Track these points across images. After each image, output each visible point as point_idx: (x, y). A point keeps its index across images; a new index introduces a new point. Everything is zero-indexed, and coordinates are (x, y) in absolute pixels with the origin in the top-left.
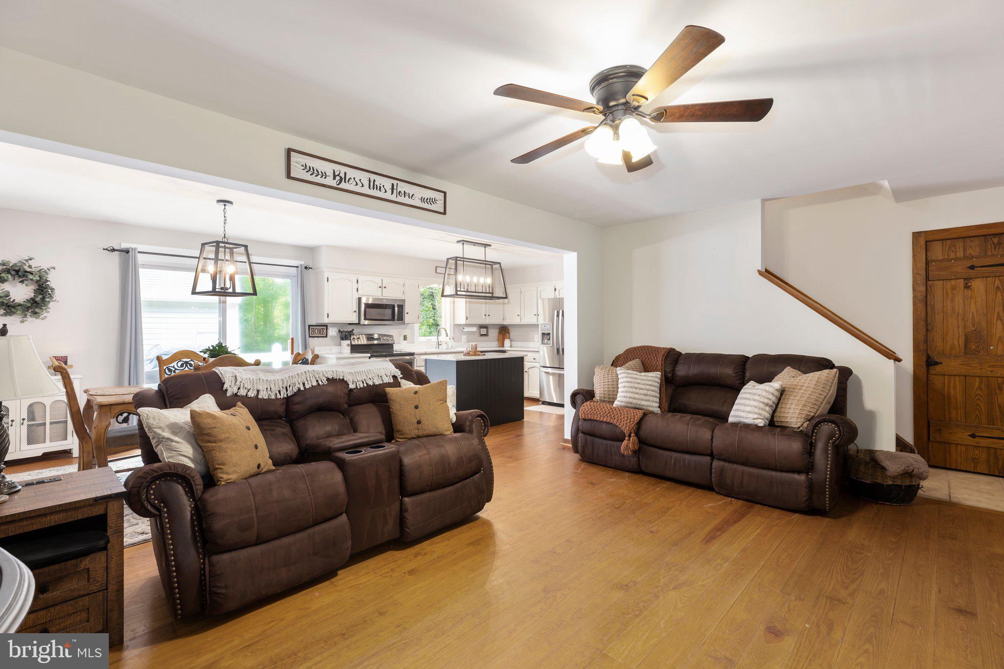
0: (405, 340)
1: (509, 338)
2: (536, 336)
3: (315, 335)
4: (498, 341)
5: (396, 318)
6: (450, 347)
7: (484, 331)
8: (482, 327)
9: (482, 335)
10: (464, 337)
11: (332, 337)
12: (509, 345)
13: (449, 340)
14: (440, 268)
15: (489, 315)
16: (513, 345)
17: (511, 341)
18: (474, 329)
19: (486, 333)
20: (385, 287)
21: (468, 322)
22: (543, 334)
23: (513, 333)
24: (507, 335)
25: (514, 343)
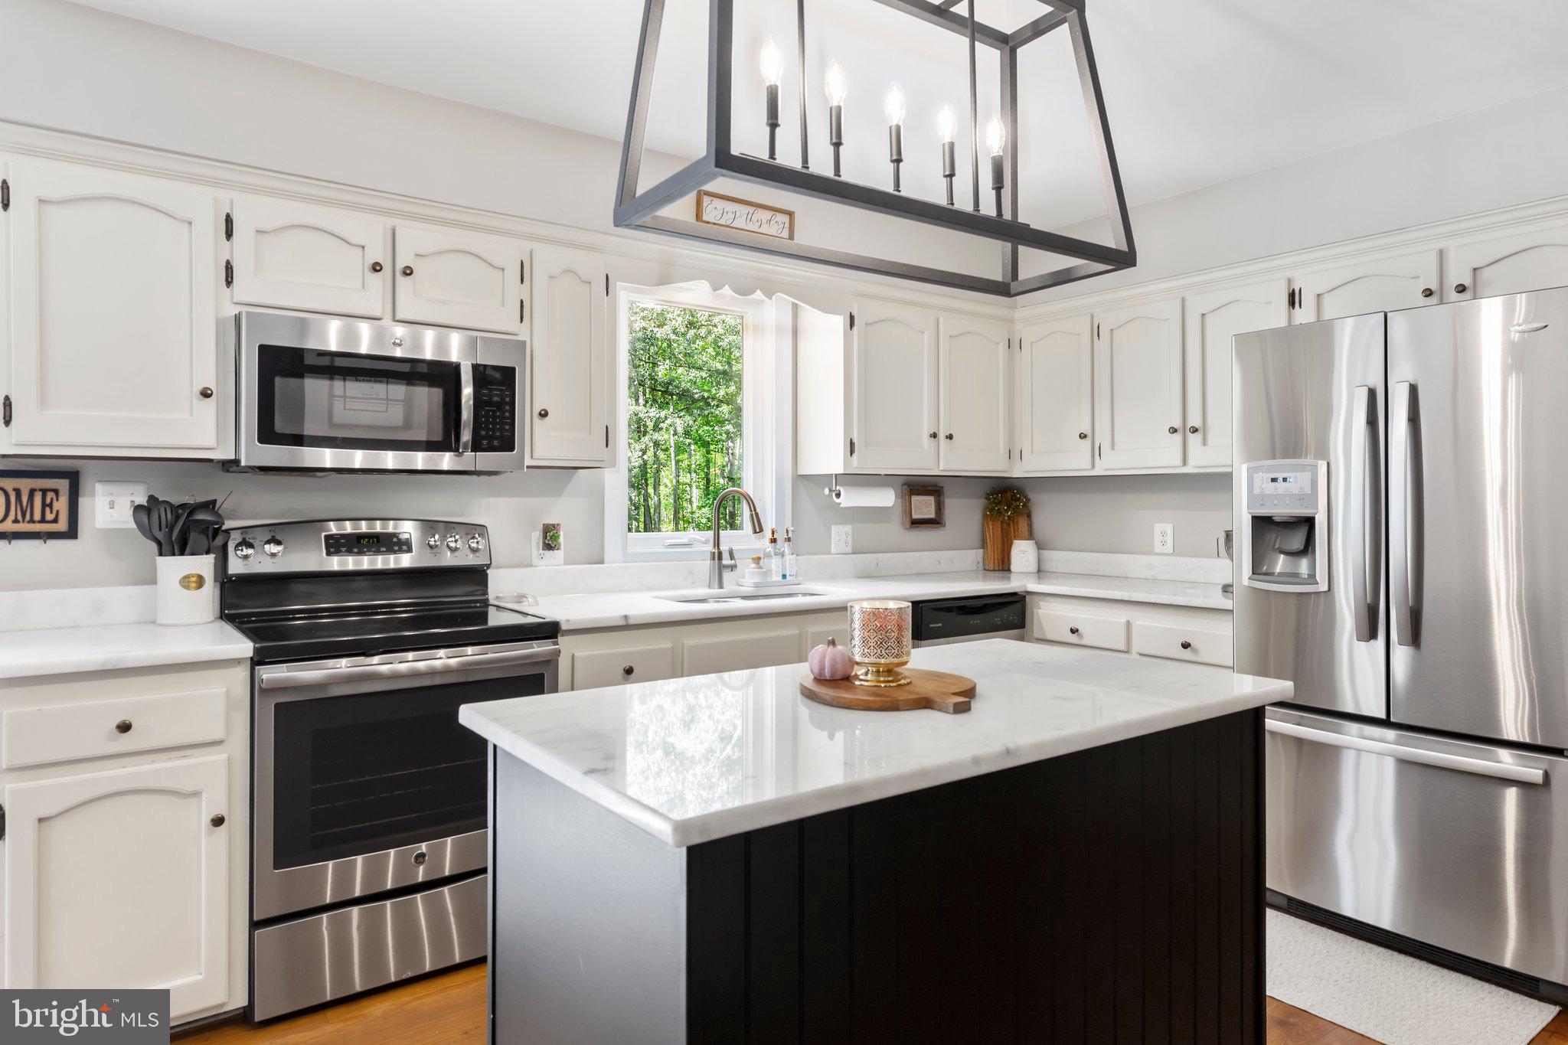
0: (548, 547)
1: (1030, 536)
2: (1158, 528)
4: (983, 545)
5: (466, 436)
6: (776, 577)
7: (924, 507)
8: (915, 486)
9: (917, 523)
10: (840, 535)
11: (112, 535)
12: (1032, 567)
13: (769, 547)
14: (717, 203)
15: (950, 437)
16: (1047, 566)
17: (1040, 547)
18: (886, 498)
19: (932, 516)
20: (408, 272)
21: (856, 465)
22: (1262, 524)
23: (1046, 513)
24: (1022, 523)
25: (1055, 558)
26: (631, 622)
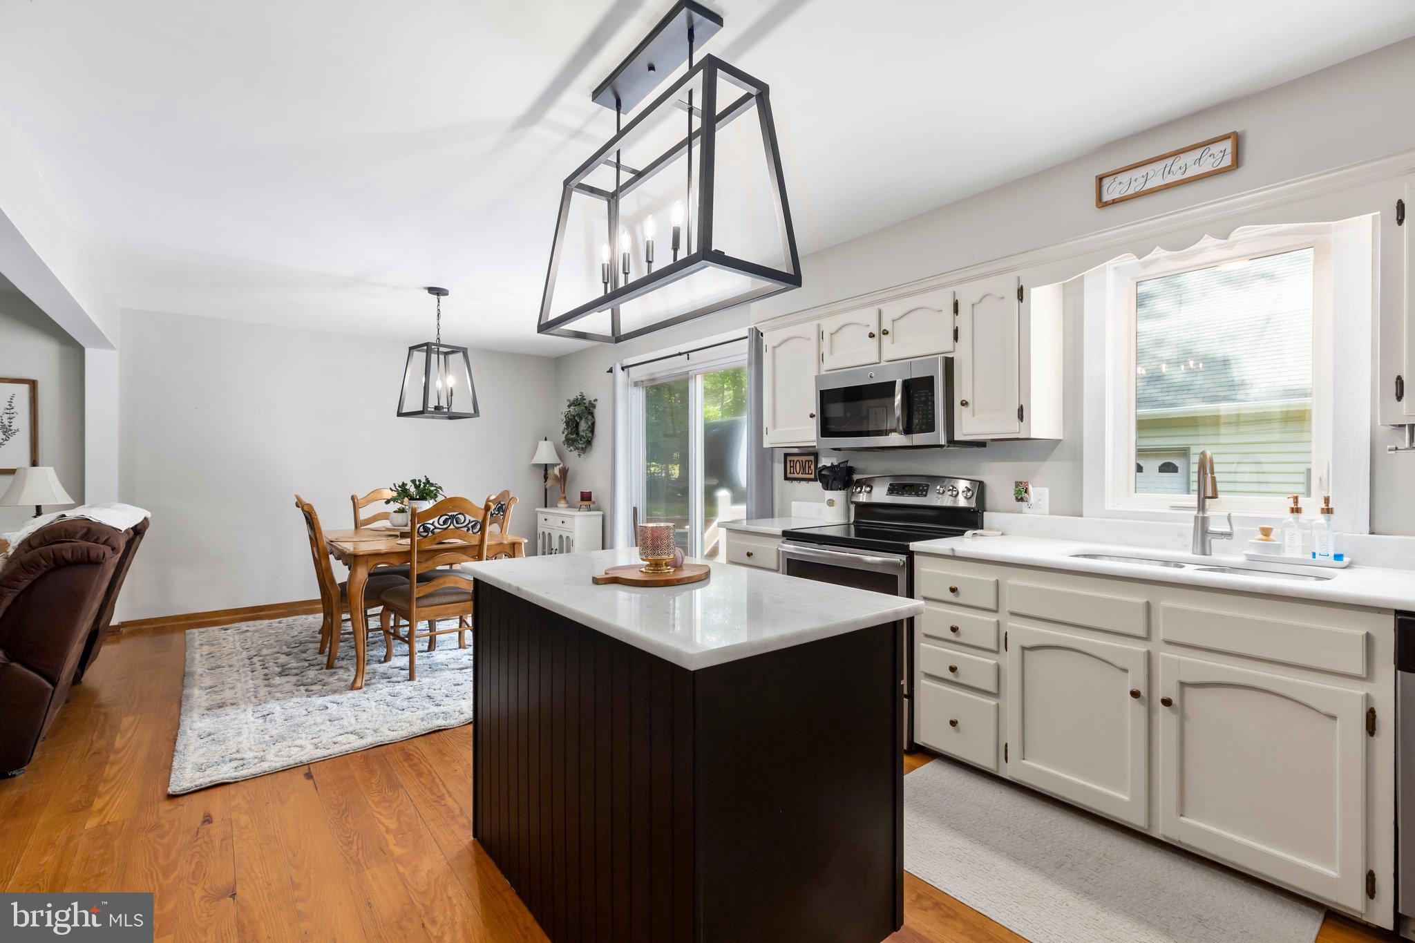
0: (1020, 499)
3: (796, 476)
5: (900, 425)
20: (885, 332)
21: (1406, 412)
26: (957, 554)
